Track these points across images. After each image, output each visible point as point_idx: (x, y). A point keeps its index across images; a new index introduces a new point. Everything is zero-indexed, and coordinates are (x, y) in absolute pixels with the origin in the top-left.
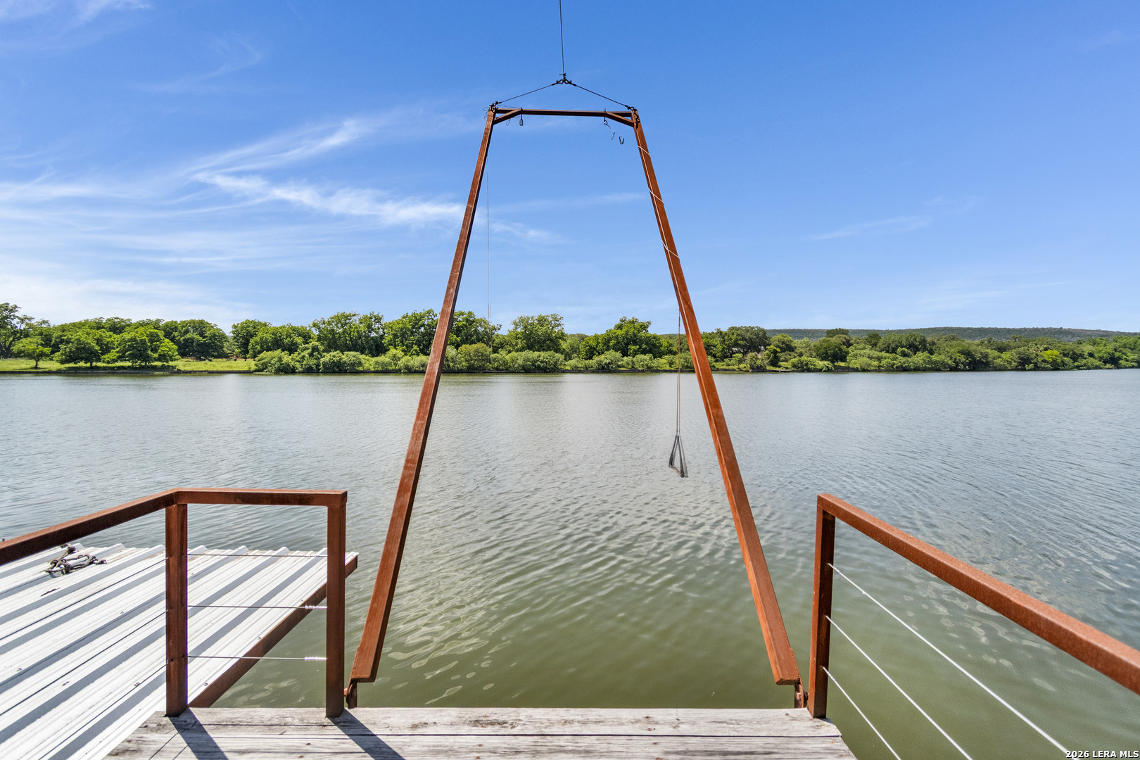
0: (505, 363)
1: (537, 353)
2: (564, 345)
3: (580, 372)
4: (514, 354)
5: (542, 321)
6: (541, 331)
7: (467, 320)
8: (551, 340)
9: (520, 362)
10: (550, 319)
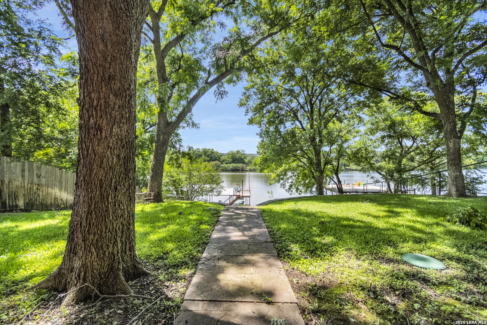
0: (225, 168)
1: (236, 165)
2: (246, 161)
3: (252, 171)
4: (228, 165)
5: (238, 152)
6: (238, 156)
7: (211, 152)
8: (241, 159)
9: (231, 167)
10: (241, 151)
